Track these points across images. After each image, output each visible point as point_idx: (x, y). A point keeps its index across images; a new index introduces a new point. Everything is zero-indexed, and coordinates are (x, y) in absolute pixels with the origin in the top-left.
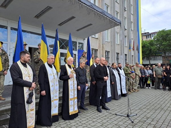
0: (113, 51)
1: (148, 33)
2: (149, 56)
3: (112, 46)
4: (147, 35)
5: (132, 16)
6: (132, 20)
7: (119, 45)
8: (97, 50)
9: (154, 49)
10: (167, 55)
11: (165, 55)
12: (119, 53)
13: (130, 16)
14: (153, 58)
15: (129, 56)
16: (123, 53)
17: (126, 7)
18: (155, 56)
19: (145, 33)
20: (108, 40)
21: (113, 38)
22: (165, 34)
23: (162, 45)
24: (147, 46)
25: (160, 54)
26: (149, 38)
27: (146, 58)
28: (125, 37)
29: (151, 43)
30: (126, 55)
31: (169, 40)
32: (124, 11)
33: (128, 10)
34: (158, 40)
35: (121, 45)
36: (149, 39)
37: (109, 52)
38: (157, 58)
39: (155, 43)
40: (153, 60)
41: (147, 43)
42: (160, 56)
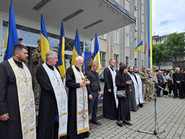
0: (122, 54)
1: (158, 36)
2: (159, 61)
3: (121, 49)
4: (157, 38)
5: (142, 16)
6: (142, 21)
7: (129, 48)
8: (105, 53)
9: (165, 54)
10: (178, 60)
11: (176, 60)
12: (128, 57)
13: (141, 16)
14: (163, 63)
15: (139, 61)
16: (133, 57)
17: (136, 5)
18: (166, 61)
19: (155, 36)
20: (117, 41)
21: (122, 40)
22: (176, 38)
23: (173, 49)
24: (157, 50)
25: (171, 59)
26: (159, 41)
27: (155, 63)
28: (135, 39)
29: (161, 47)
30: (136, 59)
31: (180, 45)
32: (134, 10)
33: (138, 9)
34: (169, 44)
35: (131, 48)
36: (159, 43)
37: (118, 55)
38: (167, 64)
39: (166, 48)
40: (163, 65)
41: (157, 47)
42: (170, 61)
